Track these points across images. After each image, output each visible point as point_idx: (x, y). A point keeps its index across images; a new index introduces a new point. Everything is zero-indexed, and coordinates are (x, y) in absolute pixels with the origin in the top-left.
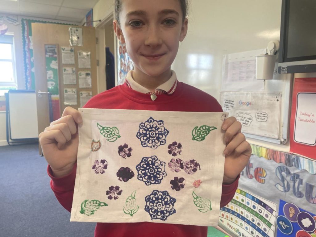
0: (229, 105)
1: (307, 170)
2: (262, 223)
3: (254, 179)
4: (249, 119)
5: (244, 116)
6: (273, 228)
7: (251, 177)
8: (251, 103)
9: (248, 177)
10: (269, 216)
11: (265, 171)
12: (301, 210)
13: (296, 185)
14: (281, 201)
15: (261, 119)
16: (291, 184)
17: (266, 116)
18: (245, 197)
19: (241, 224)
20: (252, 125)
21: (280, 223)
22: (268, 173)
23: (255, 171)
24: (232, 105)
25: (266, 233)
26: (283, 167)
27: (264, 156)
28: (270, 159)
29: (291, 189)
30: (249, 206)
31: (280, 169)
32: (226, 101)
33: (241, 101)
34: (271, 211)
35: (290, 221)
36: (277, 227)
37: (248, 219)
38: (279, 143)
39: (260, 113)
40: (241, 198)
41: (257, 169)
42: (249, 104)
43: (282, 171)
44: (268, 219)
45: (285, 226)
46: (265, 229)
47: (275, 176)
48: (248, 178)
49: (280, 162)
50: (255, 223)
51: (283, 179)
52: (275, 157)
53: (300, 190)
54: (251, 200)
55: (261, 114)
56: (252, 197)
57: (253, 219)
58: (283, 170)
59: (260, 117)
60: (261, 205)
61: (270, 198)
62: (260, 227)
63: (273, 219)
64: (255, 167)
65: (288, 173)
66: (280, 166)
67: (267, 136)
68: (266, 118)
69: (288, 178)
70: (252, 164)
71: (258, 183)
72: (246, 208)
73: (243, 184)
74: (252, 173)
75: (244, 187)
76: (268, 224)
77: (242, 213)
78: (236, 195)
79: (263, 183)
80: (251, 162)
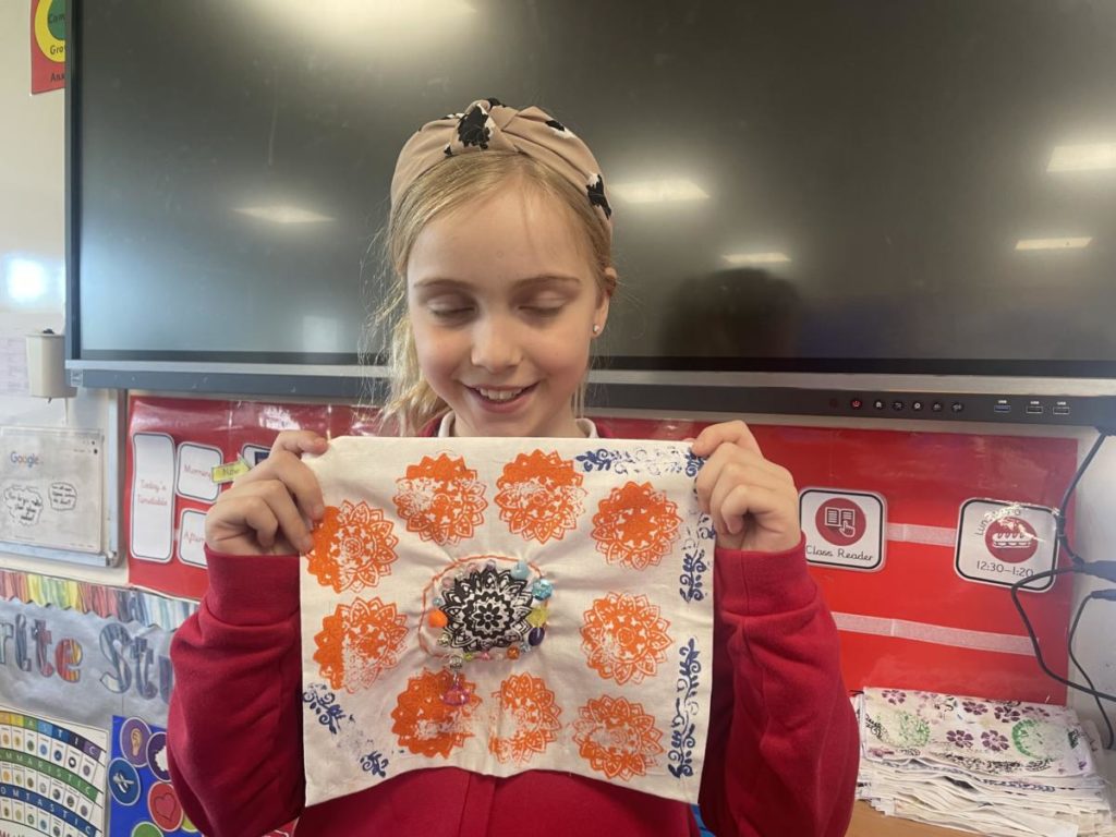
1: (159, 623)
2: (78, 793)
3: (56, 674)
4: (36, 504)
5: (25, 495)
7: (49, 672)
8: (37, 459)
9: (42, 673)
10: (92, 768)
11: (79, 646)
12: (154, 729)
13: (143, 665)
14: (115, 718)
15: (62, 502)
16: (133, 667)
17: (72, 493)
18: (35, 733)
19: (29, 816)
20: (44, 521)
21: (116, 778)
22: (85, 648)
23: (57, 652)
25: (86, 818)
26: (114, 626)
27: (74, 605)
28: (88, 611)
29: (134, 681)
30: (46, 758)
31: (109, 633)
33: (14, 453)
34: (95, 752)
35: (134, 766)
36: (111, 792)
37: (46, 795)
38: (103, 563)
39: (59, 486)
40: (28, 738)
41: (62, 643)
42: (33, 461)
43: (112, 638)
44: (88, 779)
45: (126, 782)
46: (84, 811)
47: (99, 653)
48: (41, 676)
49: (108, 616)
50: (62, 801)
51: (116, 658)
52: (96, 603)
53: (150, 676)
54: (48, 738)
55: (62, 488)
56: (51, 728)
57: (56, 790)
58: (115, 634)
59: (59, 498)
60: (73, 744)
61: (91, 720)
62: (73, 809)
63: (99, 778)
64: (56, 641)
65: (126, 639)
66: (108, 627)
67: (78, 548)
68: (73, 499)
69: (127, 654)
70: (49, 632)
71: (66, 684)
72: (40, 765)
73: (31, 695)
74: (51, 657)
75: (34, 703)
76: (91, 793)
77: (31, 783)
78: (15, 734)
79: (76, 681)
80: (48, 627)
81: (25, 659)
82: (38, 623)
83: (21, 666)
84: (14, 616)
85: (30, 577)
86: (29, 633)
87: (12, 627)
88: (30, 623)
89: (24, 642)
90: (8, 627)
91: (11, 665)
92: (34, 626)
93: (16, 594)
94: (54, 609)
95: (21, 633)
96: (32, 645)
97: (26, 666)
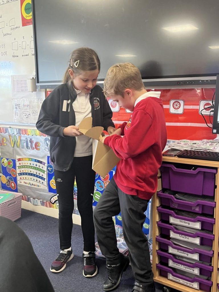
0: (18, 107)
2: (41, 172)
3: (35, 149)
4: (29, 115)
5: (26, 113)
6: (46, 173)
7: (33, 149)
8: (29, 105)
10: (44, 167)
11: (40, 143)
14: (48, 156)
17: (37, 112)
18: (31, 161)
19: (31, 178)
20: (31, 118)
21: (49, 168)
22: (41, 143)
24: (19, 107)
25: (43, 177)
26: (47, 138)
27: (38, 134)
28: (41, 135)
30: (34, 166)
32: (16, 105)
33: (24, 104)
34: (44, 164)
36: (47, 171)
37: (34, 173)
40: (30, 163)
41: (36, 143)
44: (43, 169)
45: (51, 169)
46: (42, 175)
47: (44, 144)
49: (45, 136)
50: (38, 174)
51: (48, 145)
54: (34, 162)
55: (34, 111)
56: (35, 160)
57: (36, 172)
58: (47, 140)
59: (34, 113)
60: (39, 163)
61: (43, 158)
62: (40, 175)
63: (45, 169)
66: (45, 138)
70: (33, 141)
71: (37, 151)
72: (33, 168)
73: (30, 154)
74: (34, 146)
75: (31, 155)
76: (44, 172)
77: (31, 171)
78: (27, 162)
79: (39, 150)
80: (33, 140)
81: (28, 147)
82: (30, 139)
83: (27, 148)
84: (25, 138)
85: (28, 130)
86: (29, 142)
87: (25, 140)
88: (29, 139)
89: (28, 143)
90: (24, 141)
91: (25, 149)
92: (30, 140)
93: (26, 134)
94: (34, 136)
95: (27, 142)
96: (29, 144)
97: (28, 148)
